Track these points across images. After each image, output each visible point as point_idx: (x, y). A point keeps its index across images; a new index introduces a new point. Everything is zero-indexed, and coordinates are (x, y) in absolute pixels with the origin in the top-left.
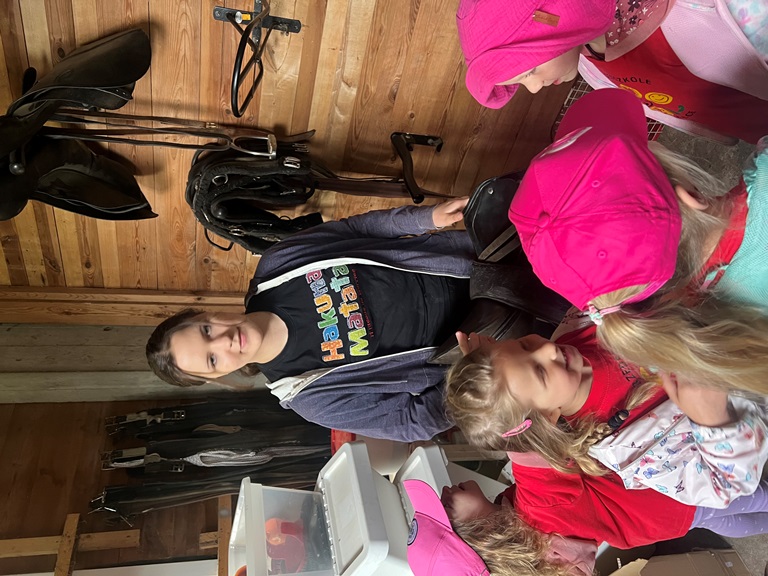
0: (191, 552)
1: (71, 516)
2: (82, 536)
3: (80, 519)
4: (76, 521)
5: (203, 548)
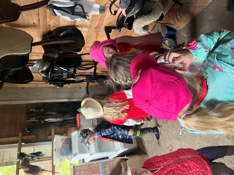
0: (46, 139)
1: (20, 133)
2: (23, 137)
3: (22, 134)
5: (48, 139)
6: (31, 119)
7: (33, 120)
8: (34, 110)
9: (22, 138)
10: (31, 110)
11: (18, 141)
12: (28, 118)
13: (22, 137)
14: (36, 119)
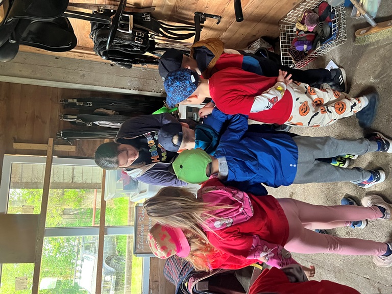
1: (50, 139)
2: (55, 145)
3: (54, 141)
4: (52, 141)
6: (69, 117)
7: (73, 118)
8: (75, 101)
9: (53, 148)
10: (70, 101)
11: (47, 151)
12: (64, 114)
13: (53, 146)
14: (77, 119)
